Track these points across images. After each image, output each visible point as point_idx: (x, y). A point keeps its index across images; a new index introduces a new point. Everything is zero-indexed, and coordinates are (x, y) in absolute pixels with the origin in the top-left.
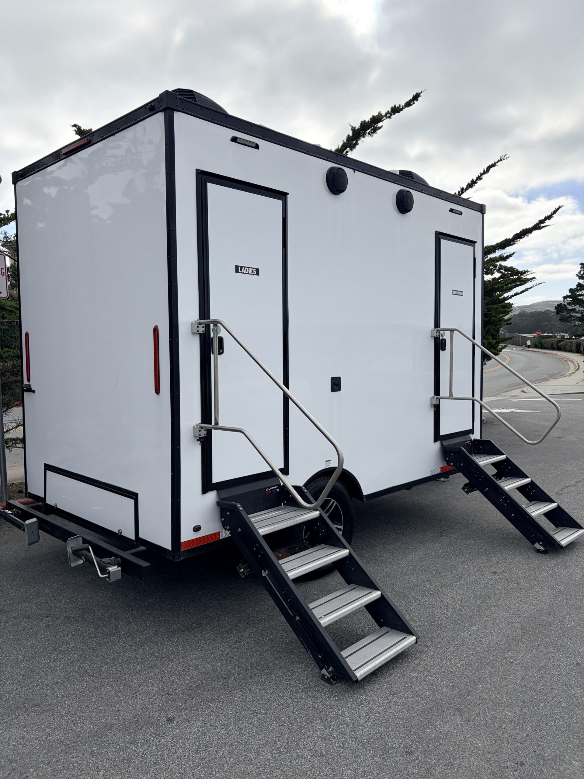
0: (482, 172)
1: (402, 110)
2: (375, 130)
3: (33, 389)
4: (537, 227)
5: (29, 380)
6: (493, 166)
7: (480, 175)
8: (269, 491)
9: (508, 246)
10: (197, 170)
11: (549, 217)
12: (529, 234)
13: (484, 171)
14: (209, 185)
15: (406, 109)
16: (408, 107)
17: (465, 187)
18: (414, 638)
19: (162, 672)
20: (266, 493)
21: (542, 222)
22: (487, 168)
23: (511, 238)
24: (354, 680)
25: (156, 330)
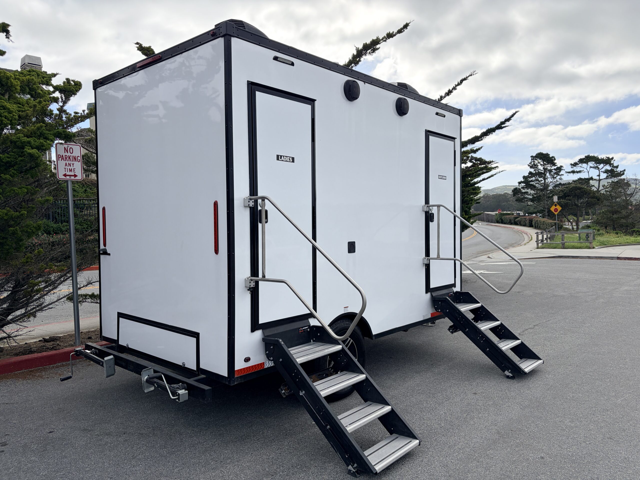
0: (457, 84)
1: (395, 35)
2: (374, 50)
3: (108, 252)
4: (499, 127)
5: (105, 245)
6: (465, 79)
7: (455, 86)
8: (301, 330)
9: (477, 141)
10: (248, 81)
11: (508, 120)
12: (493, 133)
13: (458, 83)
14: (257, 93)
15: (398, 35)
16: (399, 33)
17: (443, 95)
18: (417, 442)
19: (223, 473)
20: (300, 332)
21: (503, 123)
22: (460, 81)
23: (479, 135)
24: (375, 472)
25: (216, 205)
